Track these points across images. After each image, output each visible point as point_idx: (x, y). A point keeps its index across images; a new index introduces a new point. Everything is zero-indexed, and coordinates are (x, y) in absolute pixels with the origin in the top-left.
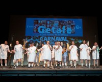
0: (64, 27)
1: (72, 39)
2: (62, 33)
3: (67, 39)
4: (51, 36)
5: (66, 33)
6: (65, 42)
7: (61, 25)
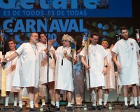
1: (100, 26)
2: (69, 6)
3: (85, 26)
4: (35, 19)
6: (77, 36)
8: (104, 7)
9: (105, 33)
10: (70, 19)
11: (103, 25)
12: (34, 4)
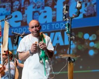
8: (91, 16)
9: (92, 44)
10: (55, 32)
11: (90, 35)
12: (22, 21)
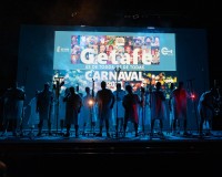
0: (136, 51)
1: (153, 76)
2: (132, 63)
5: (141, 63)
7: (129, 46)
10: (132, 71)
11: (156, 76)
12: (107, 61)
